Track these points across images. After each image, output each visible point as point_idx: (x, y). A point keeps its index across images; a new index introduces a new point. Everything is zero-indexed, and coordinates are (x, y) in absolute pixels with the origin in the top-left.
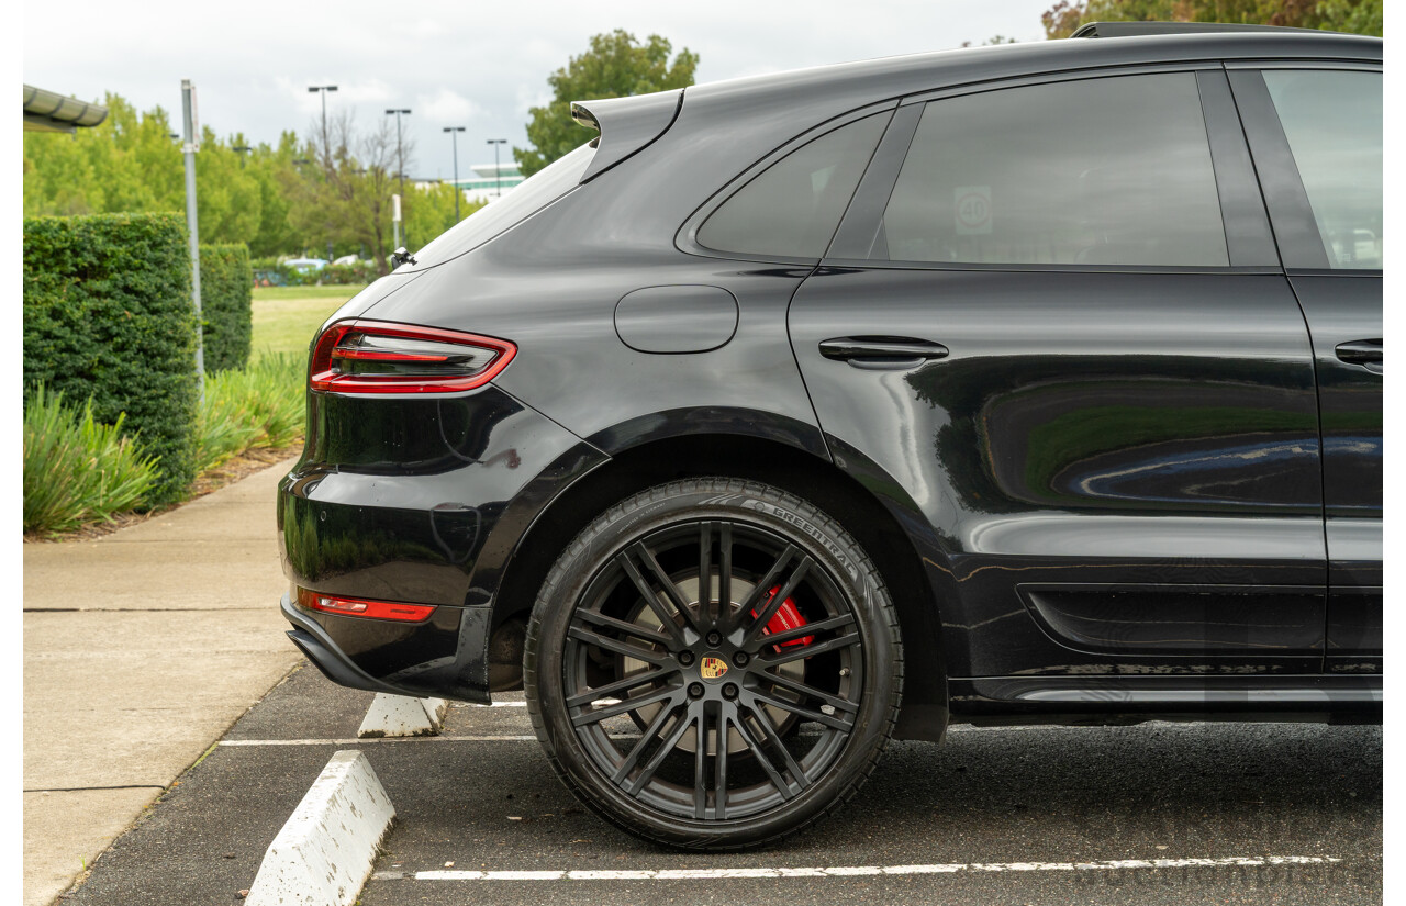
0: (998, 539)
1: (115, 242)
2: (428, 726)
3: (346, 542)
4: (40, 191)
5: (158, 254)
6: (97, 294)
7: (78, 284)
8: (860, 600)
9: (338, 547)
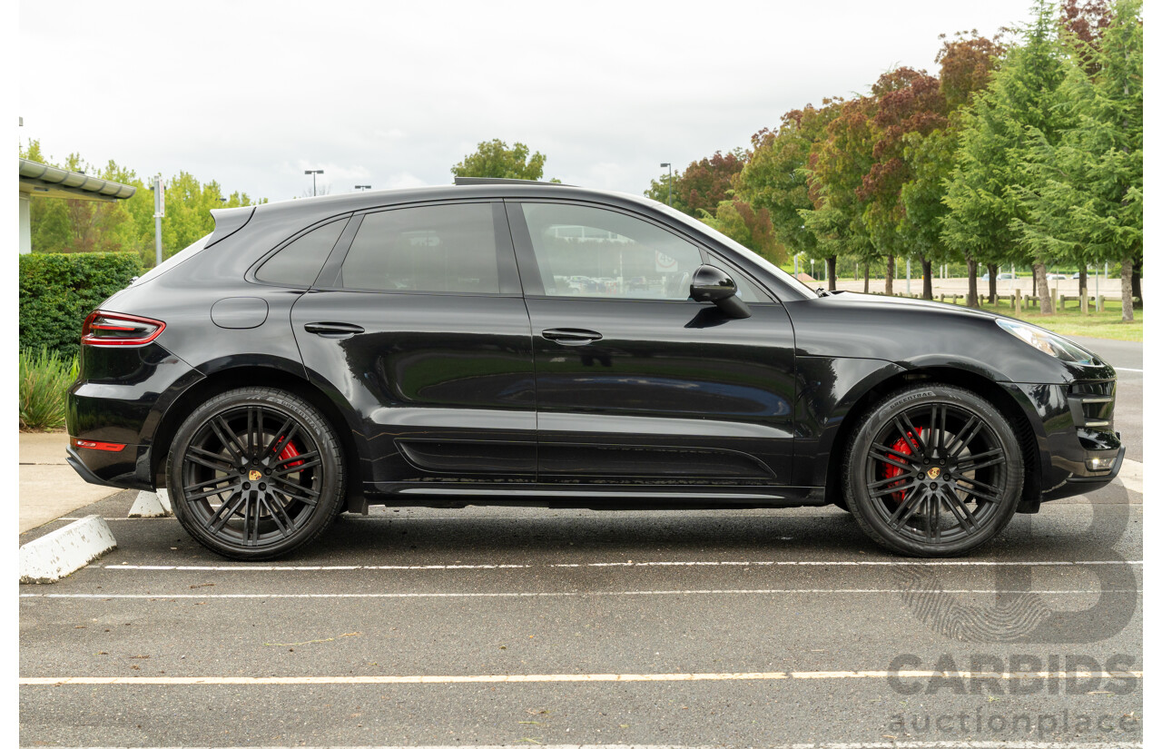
0: (386, 416)
1: (96, 268)
2: (163, 512)
3: (90, 416)
4: (136, 232)
5: (122, 275)
6: (86, 297)
7: (74, 291)
8: (321, 445)
9: (86, 419)
